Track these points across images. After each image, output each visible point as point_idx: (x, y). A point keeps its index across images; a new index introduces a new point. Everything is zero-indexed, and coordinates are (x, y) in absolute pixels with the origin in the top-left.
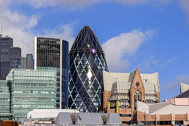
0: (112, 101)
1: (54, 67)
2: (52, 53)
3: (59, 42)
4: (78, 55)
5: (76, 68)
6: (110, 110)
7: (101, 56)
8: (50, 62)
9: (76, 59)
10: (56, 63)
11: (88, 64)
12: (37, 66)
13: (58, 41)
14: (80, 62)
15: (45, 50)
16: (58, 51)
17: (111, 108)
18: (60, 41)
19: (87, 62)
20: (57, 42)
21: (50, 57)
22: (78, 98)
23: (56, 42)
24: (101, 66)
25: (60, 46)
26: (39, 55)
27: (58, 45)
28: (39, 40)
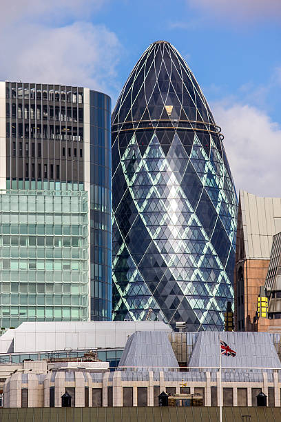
0: (274, 292)
1: (63, 181)
2: (57, 134)
3: (80, 96)
4: (133, 140)
5: (129, 184)
6: (267, 322)
7: (212, 141)
8: (52, 166)
9: (126, 153)
10: (69, 167)
11: (169, 169)
12: (8, 179)
13: (76, 94)
14: (143, 163)
15: (33, 126)
16: (75, 128)
17: (271, 315)
18: (81, 94)
19: (165, 162)
20: (74, 96)
21: (52, 147)
22: (137, 282)
23: (69, 96)
24: (210, 176)
25: (81, 110)
26: (14, 143)
27: (75, 108)
28: (14, 92)
